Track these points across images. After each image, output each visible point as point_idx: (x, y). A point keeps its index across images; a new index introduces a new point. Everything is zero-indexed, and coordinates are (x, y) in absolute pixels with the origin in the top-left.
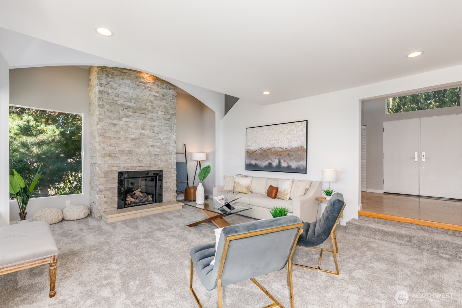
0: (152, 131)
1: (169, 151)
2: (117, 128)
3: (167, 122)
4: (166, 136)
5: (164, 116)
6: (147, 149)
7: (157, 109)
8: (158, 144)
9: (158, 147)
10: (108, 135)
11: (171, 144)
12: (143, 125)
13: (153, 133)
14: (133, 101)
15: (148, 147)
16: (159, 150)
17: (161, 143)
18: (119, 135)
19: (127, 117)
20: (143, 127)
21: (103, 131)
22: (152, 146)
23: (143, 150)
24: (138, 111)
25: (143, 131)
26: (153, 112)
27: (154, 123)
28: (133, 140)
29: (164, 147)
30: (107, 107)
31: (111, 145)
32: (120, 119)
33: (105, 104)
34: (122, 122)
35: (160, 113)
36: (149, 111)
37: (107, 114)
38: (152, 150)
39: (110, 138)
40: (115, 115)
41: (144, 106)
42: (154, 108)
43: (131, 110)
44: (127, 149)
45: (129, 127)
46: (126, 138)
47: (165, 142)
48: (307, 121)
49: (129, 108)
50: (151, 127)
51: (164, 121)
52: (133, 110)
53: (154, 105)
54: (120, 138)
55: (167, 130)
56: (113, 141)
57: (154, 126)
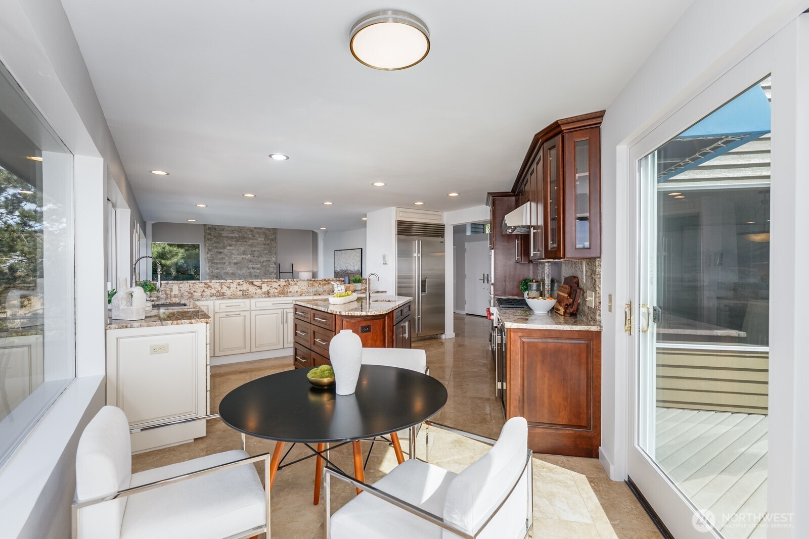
0: (252, 256)
1: (269, 272)
2: (223, 256)
3: (267, 247)
4: (265, 259)
5: (264, 242)
6: (248, 271)
7: (257, 236)
8: (259, 266)
9: (258, 269)
10: (215, 261)
11: (271, 266)
12: (245, 251)
13: (254, 257)
14: (236, 232)
15: (249, 269)
16: (259, 271)
17: (261, 266)
18: (224, 261)
19: (230, 245)
20: (244, 253)
21: (212, 259)
22: (253, 268)
23: (244, 272)
24: (240, 240)
25: (244, 257)
26: (253, 239)
27: (254, 249)
28: (236, 264)
29: (264, 268)
30: (214, 239)
31: (217, 269)
32: (224, 248)
33: (213, 237)
34: (226, 250)
35: (259, 239)
36: (250, 239)
37: (215, 245)
38: (253, 271)
39: (217, 263)
40: (221, 245)
41: (245, 236)
42: (254, 236)
43: (233, 240)
44: (231, 272)
45: (232, 254)
46: (230, 263)
47: (264, 264)
48: (362, 249)
49: (232, 238)
50: (252, 252)
51: (264, 246)
52: (236, 239)
53: (254, 234)
54: (225, 263)
55: (267, 254)
56: (219, 266)
57: (254, 251)
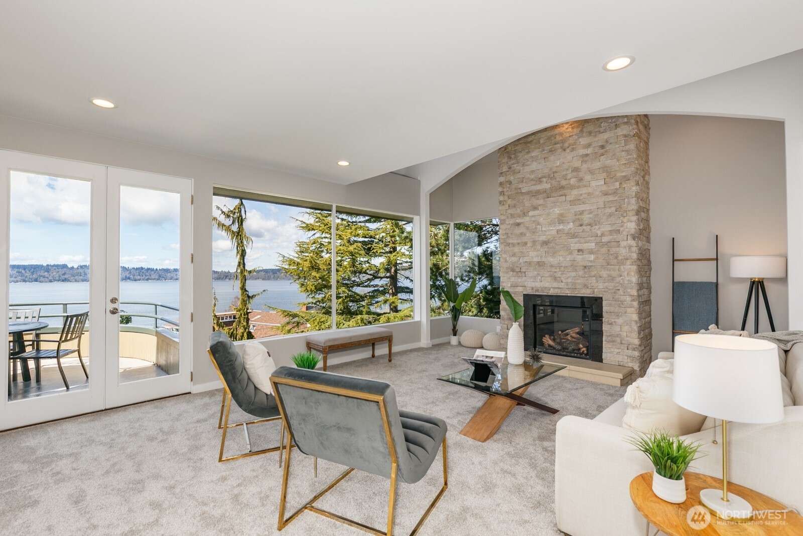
0: (578, 223)
1: (616, 258)
2: (521, 230)
3: (611, 198)
4: (608, 228)
5: (605, 188)
6: (569, 258)
7: (588, 177)
8: (592, 245)
9: (591, 252)
10: (511, 241)
11: (623, 244)
12: (561, 215)
13: (581, 225)
14: (544, 180)
15: (571, 253)
16: (592, 257)
17: (597, 244)
18: (525, 239)
19: (535, 208)
20: (561, 220)
21: (505, 237)
22: (579, 251)
23: (561, 258)
24: (553, 194)
25: (561, 227)
26: (579, 187)
27: (582, 207)
28: (545, 243)
29: (604, 250)
30: (509, 202)
31: (514, 255)
32: (525, 214)
33: (506, 198)
34: (527, 219)
35: (593, 184)
36: (572, 187)
37: (509, 211)
38: (579, 258)
39: (513, 245)
40: (518, 211)
41: (564, 183)
42: (581, 180)
43: (540, 196)
44: (536, 260)
45: (539, 224)
46: (534, 242)
47: (605, 239)
49: (538, 192)
50: (576, 215)
51: (603, 199)
52: (545, 195)
53: (581, 174)
54: (526, 243)
55: (610, 215)
56: (516, 250)
57: (582, 213)
